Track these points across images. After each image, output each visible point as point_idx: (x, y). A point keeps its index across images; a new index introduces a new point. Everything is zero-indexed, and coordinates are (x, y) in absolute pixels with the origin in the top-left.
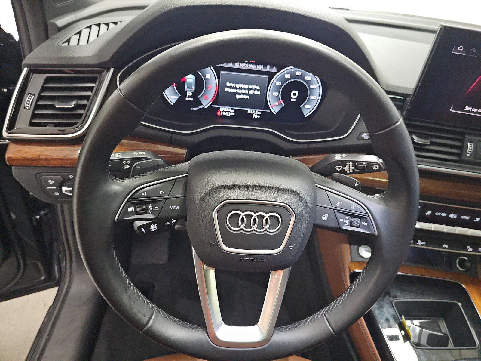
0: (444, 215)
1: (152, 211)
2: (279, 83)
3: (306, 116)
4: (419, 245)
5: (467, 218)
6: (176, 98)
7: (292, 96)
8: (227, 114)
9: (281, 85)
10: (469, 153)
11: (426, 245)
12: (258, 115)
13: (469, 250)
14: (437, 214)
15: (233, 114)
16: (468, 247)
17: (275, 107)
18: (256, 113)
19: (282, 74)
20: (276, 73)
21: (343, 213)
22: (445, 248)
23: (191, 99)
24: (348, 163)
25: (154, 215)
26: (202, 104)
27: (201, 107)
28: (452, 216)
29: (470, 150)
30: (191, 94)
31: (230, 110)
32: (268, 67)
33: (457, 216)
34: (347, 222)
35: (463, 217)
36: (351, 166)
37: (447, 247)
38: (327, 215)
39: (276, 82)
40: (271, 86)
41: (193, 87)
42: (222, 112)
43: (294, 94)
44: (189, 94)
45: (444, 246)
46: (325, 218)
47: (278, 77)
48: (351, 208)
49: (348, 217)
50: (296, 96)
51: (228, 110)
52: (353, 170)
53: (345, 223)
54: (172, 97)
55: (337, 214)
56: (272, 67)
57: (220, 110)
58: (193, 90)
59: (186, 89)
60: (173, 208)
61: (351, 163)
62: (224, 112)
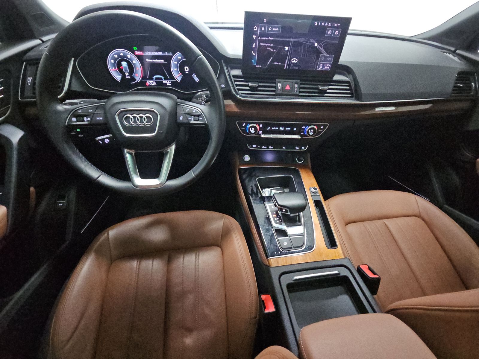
0: (277, 128)
1: (87, 120)
2: (176, 63)
3: (197, 82)
4: (270, 149)
5: (289, 129)
6: (120, 77)
7: (186, 70)
8: (152, 84)
9: (178, 64)
10: (279, 89)
11: (274, 148)
12: (170, 83)
13: (297, 149)
14: (273, 128)
15: (156, 84)
16: (297, 147)
17: (178, 77)
18: (168, 82)
19: (176, 57)
20: (173, 56)
21: (190, 115)
22: (284, 149)
23: (129, 77)
24: (203, 96)
25: (88, 122)
26: (136, 80)
27: (136, 81)
28: (281, 128)
29: (279, 87)
30: (128, 74)
31: (153, 82)
32: (166, 52)
33: (284, 128)
34: (192, 119)
35: (287, 129)
36: (205, 97)
37: (285, 148)
38: (182, 117)
39: (174, 62)
40: (172, 65)
41: (128, 69)
42: (149, 84)
43: (187, 69)
44: (127, 74)
45: (284, 148)
46: (181, 118)
47: (174, 59)
48: (193, 111)
49: (192, 117)
50: (188, 70)
51: (152, 82)
52: (206, 99)
53: (191, 120)
54: (118, 77)
55: (187, 115)
56: (168, 53)
57: (148, 82)
58: (128, 71)
59: (124, 71)
60: (98, 119)
61: (204, 95)
62: (150, 84)
